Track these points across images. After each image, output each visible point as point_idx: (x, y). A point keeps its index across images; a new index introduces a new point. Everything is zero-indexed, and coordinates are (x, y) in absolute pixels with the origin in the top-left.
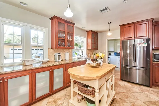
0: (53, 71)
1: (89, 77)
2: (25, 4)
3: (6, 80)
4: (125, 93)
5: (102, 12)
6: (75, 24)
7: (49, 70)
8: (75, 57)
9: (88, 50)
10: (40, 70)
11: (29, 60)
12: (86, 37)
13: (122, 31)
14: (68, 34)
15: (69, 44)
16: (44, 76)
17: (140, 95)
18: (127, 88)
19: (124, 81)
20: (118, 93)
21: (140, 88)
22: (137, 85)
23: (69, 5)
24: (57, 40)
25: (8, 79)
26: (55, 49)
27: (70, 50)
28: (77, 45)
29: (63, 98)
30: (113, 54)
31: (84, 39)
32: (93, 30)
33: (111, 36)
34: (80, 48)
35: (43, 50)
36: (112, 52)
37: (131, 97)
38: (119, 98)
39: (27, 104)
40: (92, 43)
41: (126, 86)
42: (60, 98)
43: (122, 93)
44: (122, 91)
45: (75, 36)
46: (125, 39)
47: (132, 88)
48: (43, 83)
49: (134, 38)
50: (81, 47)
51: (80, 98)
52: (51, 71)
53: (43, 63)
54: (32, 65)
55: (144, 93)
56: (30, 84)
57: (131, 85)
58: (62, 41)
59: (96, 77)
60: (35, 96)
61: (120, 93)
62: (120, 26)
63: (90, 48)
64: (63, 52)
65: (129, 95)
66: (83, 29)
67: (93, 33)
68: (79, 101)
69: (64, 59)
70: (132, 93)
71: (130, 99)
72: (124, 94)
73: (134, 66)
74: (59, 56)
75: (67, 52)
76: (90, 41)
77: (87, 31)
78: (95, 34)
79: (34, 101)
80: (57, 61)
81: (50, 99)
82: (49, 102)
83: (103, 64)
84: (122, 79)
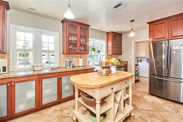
0: (61, 78)
1: (86, 85)
2: (34, 10)
3: (13, 84)
4: (150, 111)
5: (117, 8)
6: (90, 26)
7: (57, 77)
8: (92, 64)
9: (108, 56)
10: (47, 76)
11: (38, 66)
12: (106, 40)
13: (151, 29)
14: (80, 37)
15: (82, 48)
16: (51, 82)
17: (171, 116)
18: (155, 106)
19: (155, 96)
20: (139, 110)
21: (176, 106)
22: (172, 103)
23: (69, 6)
24: (68, 44)
25: (15, 82)
26: (66, 54)
27: (85, 55)
28: (94, 50)
29: (71, 108)
30: (144, 60)
31: (104, 43)
32: (114, 31)
33: (134, 37)
34: (99, 53)
35: (54, 55)
36: (143, 58)
37: (156, 117)
38: (139, 117)
39: (33, 109)
40: (114, 47)
41: (155, 102)
42: (68, 108)
43: (145, 110)
44: (146, 108)
45: (89, 39)
46: (156, 40)
47: (163, 106)
48: (50, 90)
49: (167, 39)
50: (100, 51)
51: (84, 109)
52: (59, 78)
53: (52, 69)
54: (41, 70)
55: (180, 114)
56: (37, 90)
57: (162, 102)
58: (74, 45)
59: (95, 85)
60: (41, 103)
61: (143, 110)
62: (148, 23)
63: (110, 53)
64: (76, 57)
65: (156, 114)
66: (101, 30)
67: (114, 34)
68: (84, 113)
69: (77, 66)
70: (160, 112)
71: (155, 119)
72: (148, 112)
73: (168, 77)
74: (70, 62)
75: (81, 58)
76: (110, 44)
77: (107, 33)
78: (117, 36)
79: (40, 107)
80: (68, 67)
81: (58, 107)
82: (56, 110)
83: (116, 72)
84: (151, 94)
